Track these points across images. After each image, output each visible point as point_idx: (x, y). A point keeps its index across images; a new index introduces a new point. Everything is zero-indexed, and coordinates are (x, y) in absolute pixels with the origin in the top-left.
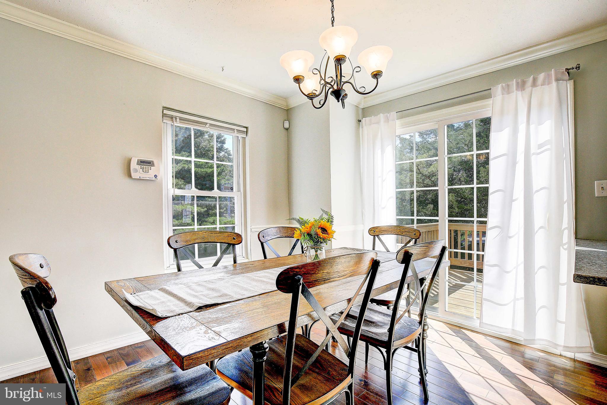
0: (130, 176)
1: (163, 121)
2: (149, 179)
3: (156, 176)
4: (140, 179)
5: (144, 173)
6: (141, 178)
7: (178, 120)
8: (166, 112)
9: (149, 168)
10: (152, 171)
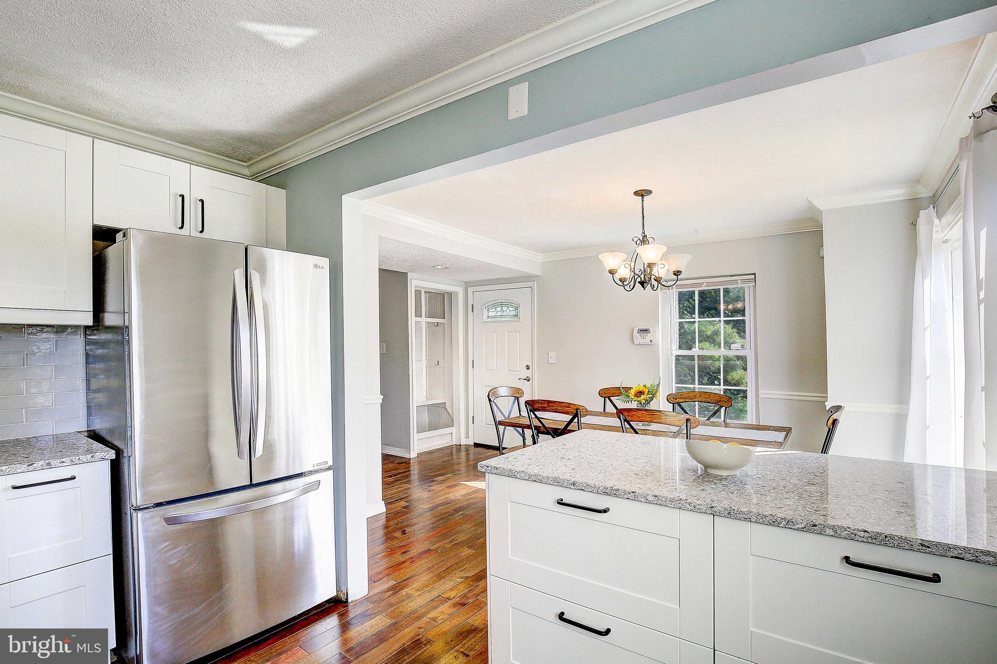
0: (633, 342)
2: (646, 344)
3: (651, 341)
5: (642, 339)
6: (640, 343)
9: (646, 335)
10: (649, 337)
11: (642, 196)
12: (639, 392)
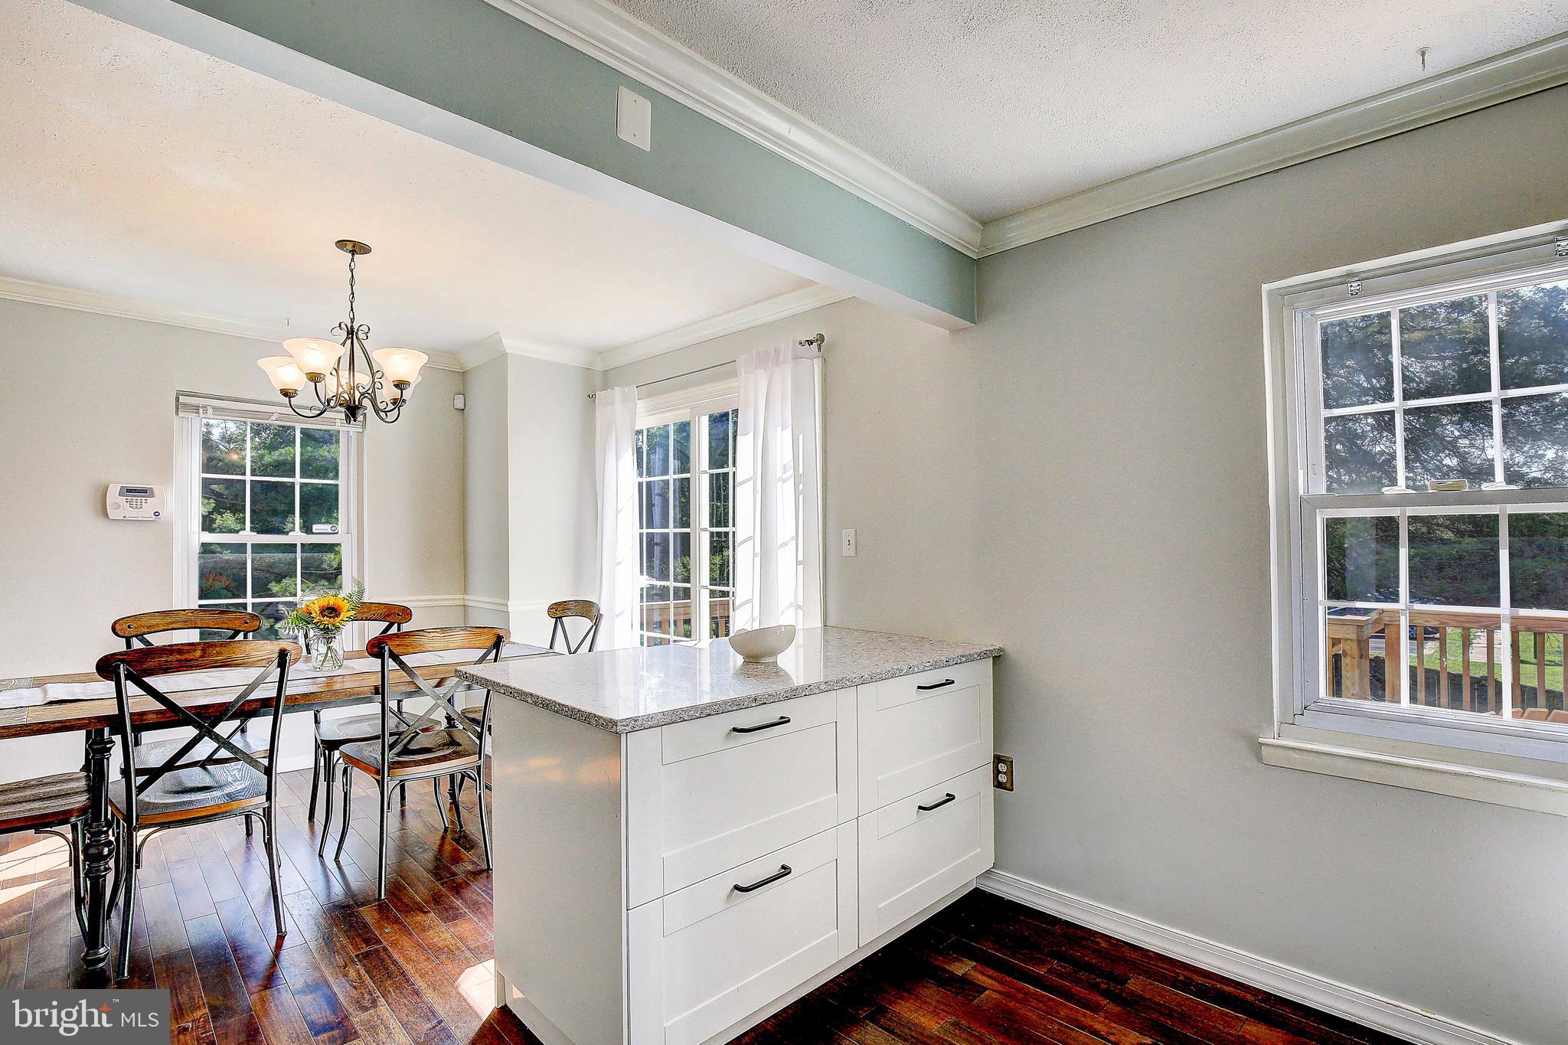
0: (106, 515)
1: (177, 413)
2: (142, 519)
3: (157, 514)
4: (124, 520)
5: (132, 509)
6: (127, 518)
7: (210, 411)
8: (182, 399)
9: (143, 501)
10: (149, 506)
11: (353, 252)
12: (328, 608)
